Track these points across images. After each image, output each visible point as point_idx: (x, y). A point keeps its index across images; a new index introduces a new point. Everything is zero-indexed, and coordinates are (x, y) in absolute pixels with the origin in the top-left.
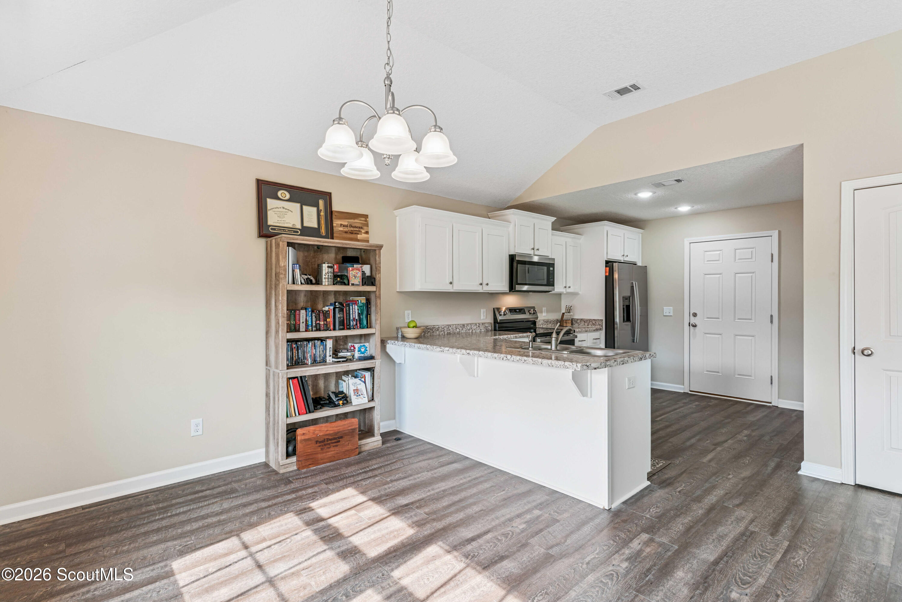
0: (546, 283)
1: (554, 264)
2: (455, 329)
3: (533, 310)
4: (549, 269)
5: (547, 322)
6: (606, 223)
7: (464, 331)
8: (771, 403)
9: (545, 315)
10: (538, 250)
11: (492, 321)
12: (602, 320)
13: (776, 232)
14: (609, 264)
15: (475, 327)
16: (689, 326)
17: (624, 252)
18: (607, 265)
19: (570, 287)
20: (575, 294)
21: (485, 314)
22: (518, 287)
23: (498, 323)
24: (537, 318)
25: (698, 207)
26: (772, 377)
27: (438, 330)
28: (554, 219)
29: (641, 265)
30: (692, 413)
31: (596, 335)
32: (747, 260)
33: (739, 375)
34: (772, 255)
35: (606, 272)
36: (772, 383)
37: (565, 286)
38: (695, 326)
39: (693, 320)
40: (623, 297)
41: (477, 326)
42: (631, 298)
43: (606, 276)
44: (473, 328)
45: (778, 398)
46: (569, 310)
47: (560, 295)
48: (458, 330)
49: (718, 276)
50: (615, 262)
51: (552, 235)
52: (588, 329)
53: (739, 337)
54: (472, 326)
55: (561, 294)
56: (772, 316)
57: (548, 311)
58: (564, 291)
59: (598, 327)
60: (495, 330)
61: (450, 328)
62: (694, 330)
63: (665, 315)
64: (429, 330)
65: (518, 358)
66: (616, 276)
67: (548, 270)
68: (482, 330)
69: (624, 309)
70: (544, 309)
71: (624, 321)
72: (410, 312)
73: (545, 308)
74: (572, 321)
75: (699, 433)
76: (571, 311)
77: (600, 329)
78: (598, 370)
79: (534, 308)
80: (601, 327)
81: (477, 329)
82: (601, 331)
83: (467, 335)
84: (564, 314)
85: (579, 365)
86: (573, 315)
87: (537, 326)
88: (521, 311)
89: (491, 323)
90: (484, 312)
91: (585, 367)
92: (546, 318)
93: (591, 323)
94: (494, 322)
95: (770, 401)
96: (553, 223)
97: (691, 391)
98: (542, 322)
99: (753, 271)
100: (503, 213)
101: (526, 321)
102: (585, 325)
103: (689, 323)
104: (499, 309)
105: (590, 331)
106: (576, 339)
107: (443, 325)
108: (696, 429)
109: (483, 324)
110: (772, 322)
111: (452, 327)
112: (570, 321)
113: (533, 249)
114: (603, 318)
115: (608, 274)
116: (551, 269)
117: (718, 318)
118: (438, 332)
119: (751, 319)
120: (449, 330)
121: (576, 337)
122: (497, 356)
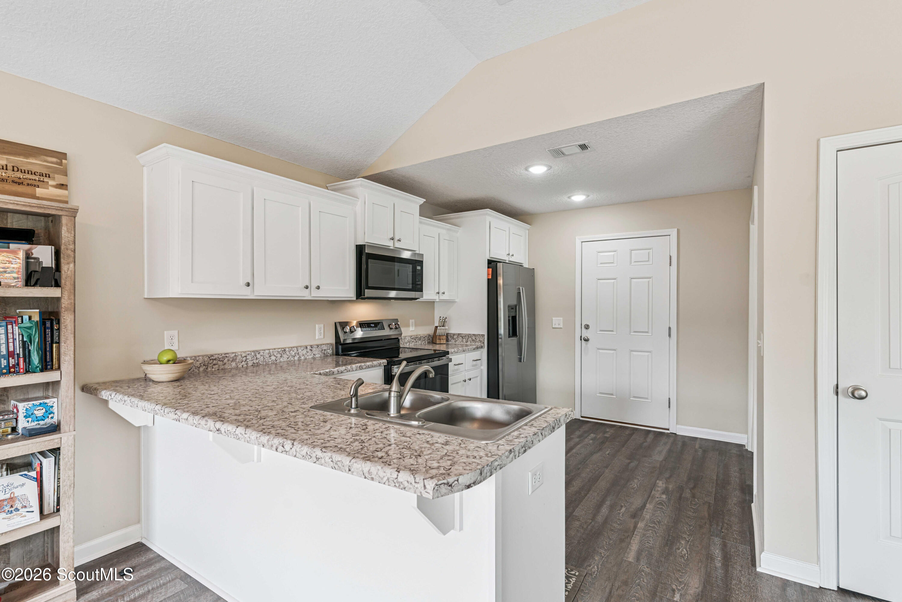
0: (410, 287)
1: (422, 262)
2: (267, 356)
3: (395, 324)
4: (416, 268)
5: (416, 338)
6: (488, 212)
7: (285, 358)
8: (668, 430)
9: (413, 329)
10: (399, 240)
11: (333, 341)
12: (484, 335)
13: (675, 230)
14: (492, 264)
15: (305, 352)
16: (581, 340)
17: (509, 251)
18: (490, 265)
19: (444, 293)
20: (450, 302)
21: (322, 331)
22: (368, 293)
23: (341, 344)
24: (401, 334)
25: (594, 197)
26: (669, 399)
27: (234, 360)
28: (422, 201)
29: (527, 267)
30: (592, 454)
31: (476, 355)
32: (642, 263)
33: (634, 397)
34: (670, 257)
35: (488, 274)
36: (669, 407)
37: (437, 291)
38: (587, 340)
39: (586, 334)
40: (509, 306)
41: (308, 350)
42: (517, 307)
43: (488, 279)
44: (301, 354)
45: (677, 424)
46: (444, 322)
47: (432, 303)
48: (273, 358)
49: (613, 281)
50: (500, 262)
51: (420, 222)
52: (467, 348)
53: (635, 353)
54: (300, 351)
55: (434, 302)
56: (670, 328)
57: (416, 325)
58: (436, 298)
59: (479, 344)
60: (337, 354)
61: (258, 356)
62: (586, 344)
63: (554, 326)
64: (215, 362)
65: (305, 449)
66: (500, 281)
67: (414, 270)
68: (317, 356)
69: (509, 320)
70: (411, 321)
71: (509, 337)
72: (175, 333)
73: (413, 321)
74: (447, 337)
75: (608, 492)
76: (446, 324)
77: (482, 347)
78: (474, 488)
79: (396, 321)
80: (482, 345)
81: (308, 354)
82: (482, 350)
83: (292, 364)
84: (437, 327)
85: (431, 484)
86: (449, 329)
87: (401, 346)
88: (376, 324)
89: (331, 344)
90: (320, 329)
91: (444, 489)
92: (414, 333)
93: (470, 339)
94: (336, 343)
95: (667, 427)
96: (421, 206)
97: (582, 417)
98: (408, 339)
99: (648, 276)
100: (348, 185)
101: (384, 340)
102: (462, 341)
103: (581, 337)
104: (343, 325)
105: (469, 351)
106: (450, 363)
107: (245, 352)
108: (603, 484)
109: (318, 346)
110: (670, 335)
111: (262, 354)
112: (445, 337)
113: (392, 239)
114: (485, 333)
115: (490, 277)
116: (419, 268)
117: (612, 331)
118: (234, 364)
119: (647, 332)
120: (257, 359)
121: (451, 360)
122: (265, 442)
